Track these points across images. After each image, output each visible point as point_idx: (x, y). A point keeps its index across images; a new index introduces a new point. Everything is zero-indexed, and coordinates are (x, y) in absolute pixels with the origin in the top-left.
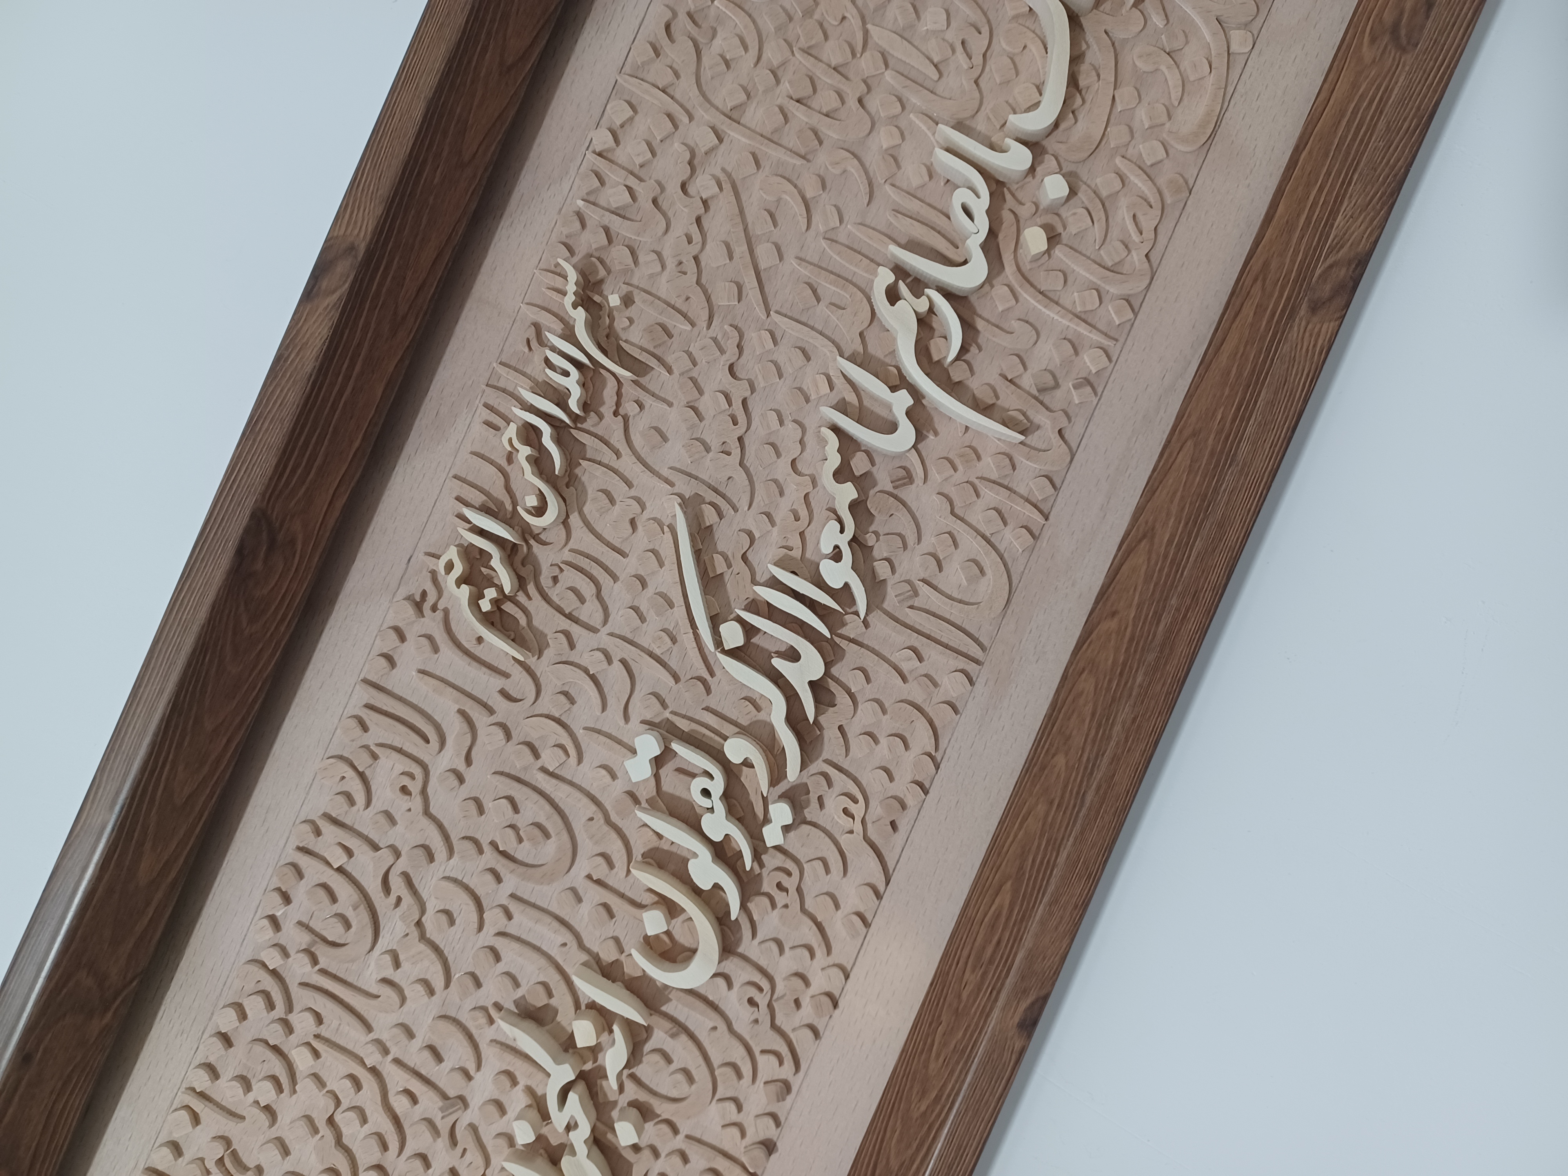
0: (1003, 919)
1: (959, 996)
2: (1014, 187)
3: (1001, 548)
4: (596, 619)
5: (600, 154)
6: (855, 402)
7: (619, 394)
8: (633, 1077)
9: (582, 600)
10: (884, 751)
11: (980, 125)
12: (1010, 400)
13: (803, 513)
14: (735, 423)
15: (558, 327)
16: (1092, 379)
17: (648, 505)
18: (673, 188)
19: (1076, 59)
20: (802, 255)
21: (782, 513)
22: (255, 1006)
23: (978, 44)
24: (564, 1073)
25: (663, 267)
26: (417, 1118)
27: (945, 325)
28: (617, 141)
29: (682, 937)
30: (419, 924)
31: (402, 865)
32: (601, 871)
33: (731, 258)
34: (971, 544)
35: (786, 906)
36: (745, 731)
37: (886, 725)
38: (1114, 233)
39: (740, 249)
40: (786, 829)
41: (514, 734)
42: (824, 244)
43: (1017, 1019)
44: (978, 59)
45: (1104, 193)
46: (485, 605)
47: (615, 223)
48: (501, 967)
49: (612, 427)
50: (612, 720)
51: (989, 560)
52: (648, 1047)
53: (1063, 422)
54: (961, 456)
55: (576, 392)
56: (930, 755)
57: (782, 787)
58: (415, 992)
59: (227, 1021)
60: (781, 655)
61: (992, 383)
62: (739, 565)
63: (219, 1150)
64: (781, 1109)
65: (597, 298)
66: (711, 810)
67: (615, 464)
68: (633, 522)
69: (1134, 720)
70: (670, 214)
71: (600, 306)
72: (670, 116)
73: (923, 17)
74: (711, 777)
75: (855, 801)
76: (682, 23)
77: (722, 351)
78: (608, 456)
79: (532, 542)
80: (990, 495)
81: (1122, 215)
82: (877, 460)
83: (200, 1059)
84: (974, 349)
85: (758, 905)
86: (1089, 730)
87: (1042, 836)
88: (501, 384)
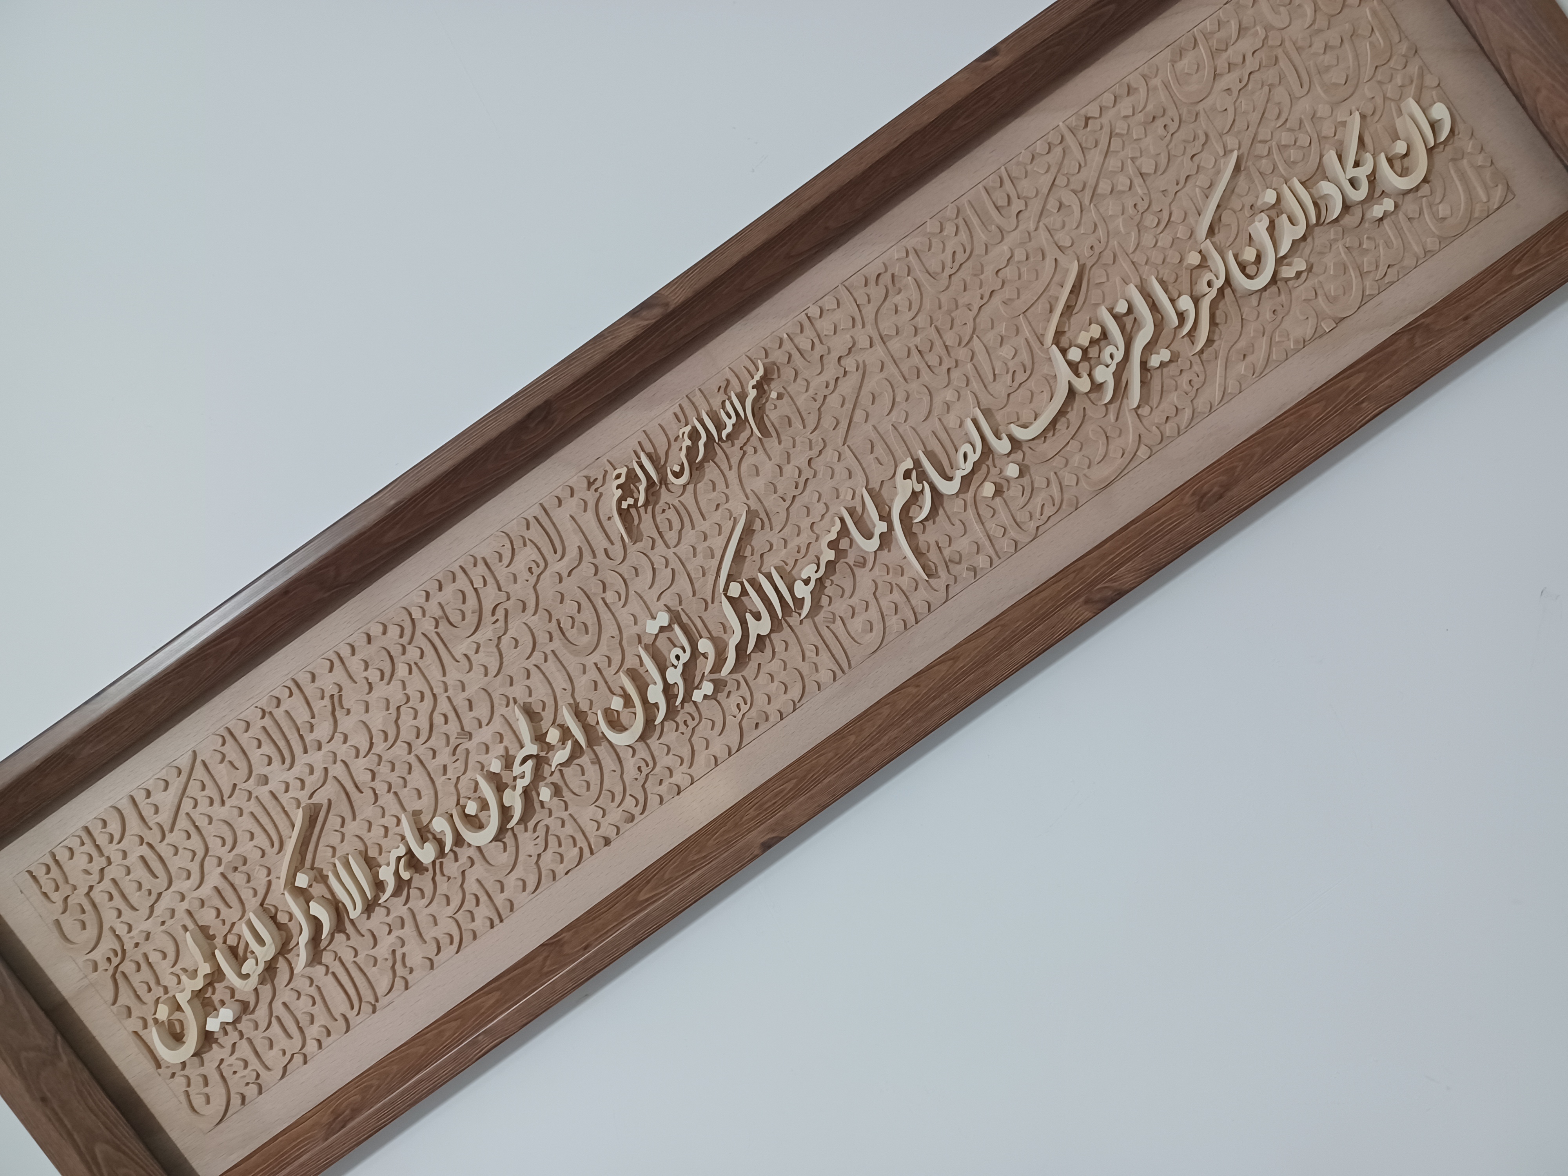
0: (782, 794)
1: (742, 818)
2: (996, 456)
3: (887, 624)
4: (672, 542)
5: (809, 318)
6: (860, 514)
7: (748, 439)
8: (561, 771)
9: (671, 529)
10: (774, 688)
11: (999, 416)
12: (933, 556)
13: (803, 551)
14: (796, 488)
15: (739, 390)
16: (978, 570)
17: (730, 501)
18: (835, 355)
19: (1062, 413)
20: (877, 426)
21: (792, 545)
22: (393, 631)
23: (1021, 377)
24: (532, 748)
25: (807, 391)
26: (442, 731)
27: (924, 501)
28: (821, 316)
29: (624, 719)
30: (499, 638)
31: (507, 605)
32: (603, 665)
33: (842, 406)
34: (873, 614)
35: (683, 733)
36: (712, 639)
37: (782, 676)
38: (1029, 507)
39: (849, 406)
40: (706, 697)
41: (599, 573)
42: (891, 427)
43: (762, 840)
44: (1016, 384)
45: (1036, 485)
46: (624, 505)
47: (796, 355)
48: (527, 682)
49: (735, 453)
50: (651, 596)
51: (878, 627)
52: (576, 761)
53: (952, 582)
54: (895, 569)
55: (729, 429)
56: (794, 702)
57: (715, 676)
58: (478, 670)
59: (376, 630)
60: (751, 613)
61: (930, 543)
62: (757, 557)
63: (335, 691)
64: (624, 827)
65: (766, 387)
66: (676, 667)
67: (726, 472)
68: (718, 505)
69: (896, 738)
70: (825, 367)
71: (765, 392)
72: (853, 319)
73: (1003, 347)
74: (685, 652)
75: (746, 704)
76: (886, 279)
77: (811, 449)
78: (725, 466)
79: (663, 486)
80: (897, 596)
81: (1038, 501)
82: (854, 546)
83: (350, 641)
84: (931, 522)
85: (669, 725)
86: (874, 731)
87: (824, 766)
88: (694, 400)
